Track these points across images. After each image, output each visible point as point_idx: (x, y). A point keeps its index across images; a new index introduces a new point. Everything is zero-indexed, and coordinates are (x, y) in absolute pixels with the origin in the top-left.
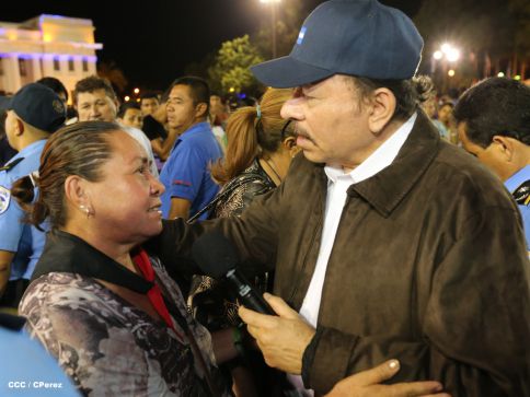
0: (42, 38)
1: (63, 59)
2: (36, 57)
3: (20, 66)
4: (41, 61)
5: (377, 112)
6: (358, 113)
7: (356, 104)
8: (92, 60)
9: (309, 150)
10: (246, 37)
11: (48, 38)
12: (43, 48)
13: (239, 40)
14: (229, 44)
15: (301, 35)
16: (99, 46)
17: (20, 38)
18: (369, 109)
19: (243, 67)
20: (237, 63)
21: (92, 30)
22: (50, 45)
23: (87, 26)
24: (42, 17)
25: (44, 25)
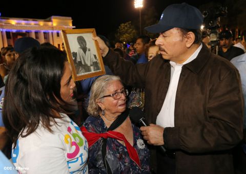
0: (52, 25)
2: (50, 32)
3: (44, 35)
4: (52, 33)
5: (189, 41)
6: (182, 41)
7: (181, 38)
9: (164, 55)
11: (55, 24)
12: (53, 28)
13: (127, 23)
14: (123, 24)
15: (162, 16)
16: (74, 27)
17: (45, 25)
18: (186, 39)
21: (71, 21)
22: (55, 27)
23: (70, 20)
24: (53, 17)
25: (53, 20)
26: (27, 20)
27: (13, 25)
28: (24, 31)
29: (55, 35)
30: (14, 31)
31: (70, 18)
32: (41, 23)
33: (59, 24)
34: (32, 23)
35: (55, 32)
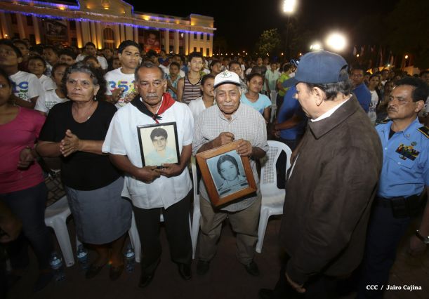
0: (190, 24)
1: (199, 33)
2: (187, 32)
3: (180, 36)
4: (189, 34)
8: (212, 35)
10: (276, 29)
11: (193, 24)
12: (190, 28)
13: (273, 30)
14: (267, 31)
16: (215, 29)
17: (181, 24)
19: (271, 43)
20: (269, 41)
21: (213, 21)
22: (193, 27)
23: (211, 20)
24: (191, 15)
25: (192, 19)
26: (163, 17)
27: (145, 21)
28: (157, 29)
29: (192, 37)
30: (147, 28)
31: (212, 18)
32: (178, 21)
33: (198, 24)
34: (168, 20)
35: (192, 32)
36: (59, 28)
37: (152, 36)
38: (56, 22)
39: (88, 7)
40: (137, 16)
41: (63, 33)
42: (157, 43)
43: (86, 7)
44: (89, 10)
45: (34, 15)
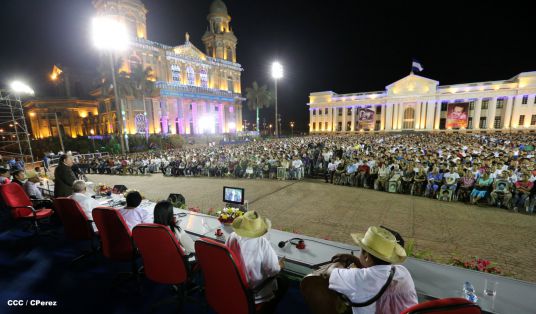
0: (518, 86)
1: (531, 96)
2: (510, 97)
3: (498, 103)
11: (522, 86)
12: (517, 91)
17: (502, 88)
24: (522, 74)
26: (476, 85)
27: (452, 95)
30: (453, 101)
32: (497, 86)
35: (520, 96)
36: (369, 114)
37: (459, 109)
38: (367, 109)
39: (395, 92)
40: (442, 90)
41: (371, 117)
42: (464, 116)
43: (392, 93)
44: (394, 95)
45: (353, 107)
